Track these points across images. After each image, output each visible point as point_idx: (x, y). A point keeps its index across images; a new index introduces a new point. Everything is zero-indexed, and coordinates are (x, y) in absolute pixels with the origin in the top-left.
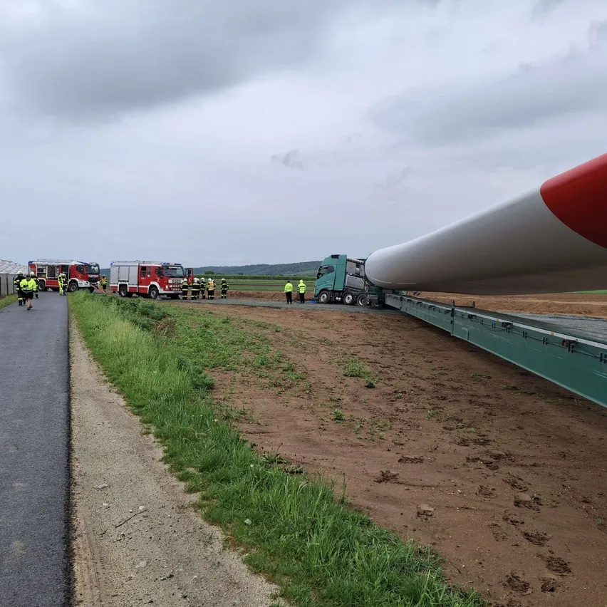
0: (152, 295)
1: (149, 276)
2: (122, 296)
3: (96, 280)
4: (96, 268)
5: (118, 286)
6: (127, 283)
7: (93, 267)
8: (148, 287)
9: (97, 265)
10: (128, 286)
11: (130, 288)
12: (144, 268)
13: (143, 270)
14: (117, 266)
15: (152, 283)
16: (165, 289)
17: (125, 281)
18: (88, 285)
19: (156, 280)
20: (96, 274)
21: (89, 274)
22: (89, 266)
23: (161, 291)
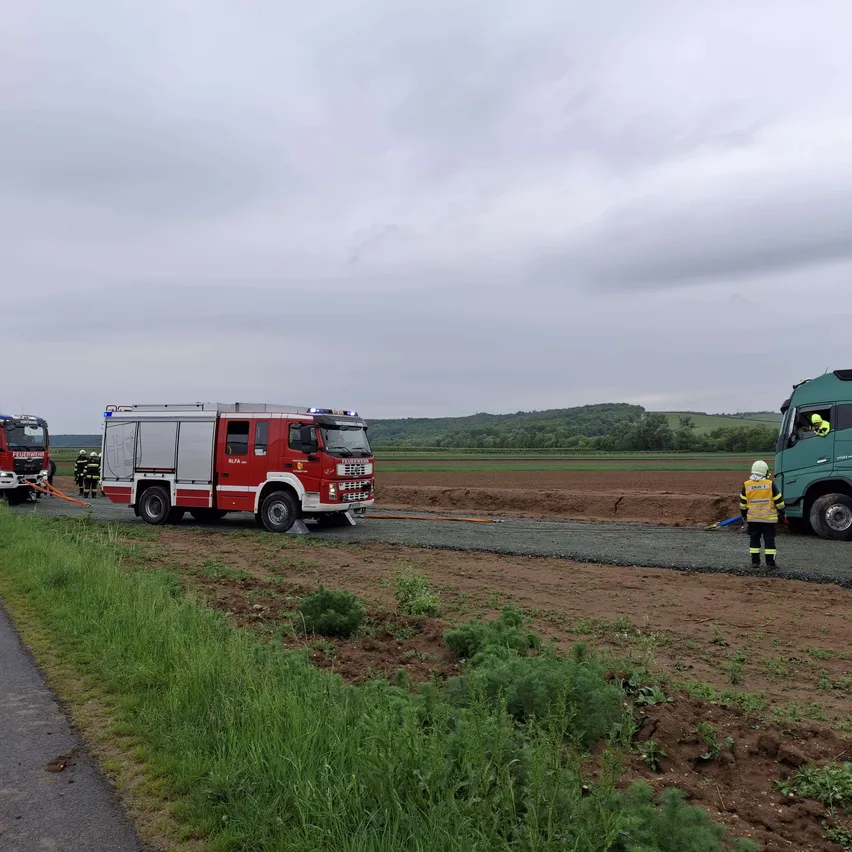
0: (274, 520)
1: (259, 452)
2: (147, 520)
3: (36, 467)
4: (39, 432)
5: (134, 486)
6: (170, 478)
7: (28, 431)
8: (258, 490)
9: (42, 424)
10: (174, 488)
11: (180, 492)
12: (239, 427)
13: (233, 431)
14: (130, 421)
15: (273, 476)
16: (325, 499)
17: (164, 471)
18: (14, 483)
19: (289, 467)
20: (39, 449)
21: (19, 449)
22: (18, 426)
23: (311, 503)
